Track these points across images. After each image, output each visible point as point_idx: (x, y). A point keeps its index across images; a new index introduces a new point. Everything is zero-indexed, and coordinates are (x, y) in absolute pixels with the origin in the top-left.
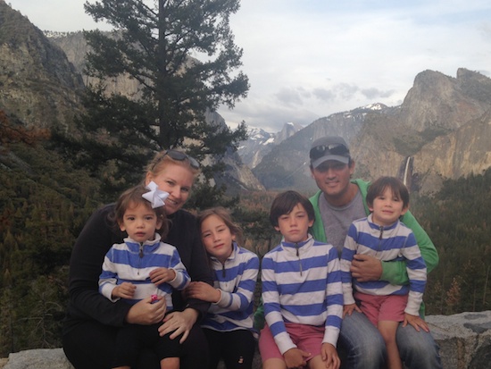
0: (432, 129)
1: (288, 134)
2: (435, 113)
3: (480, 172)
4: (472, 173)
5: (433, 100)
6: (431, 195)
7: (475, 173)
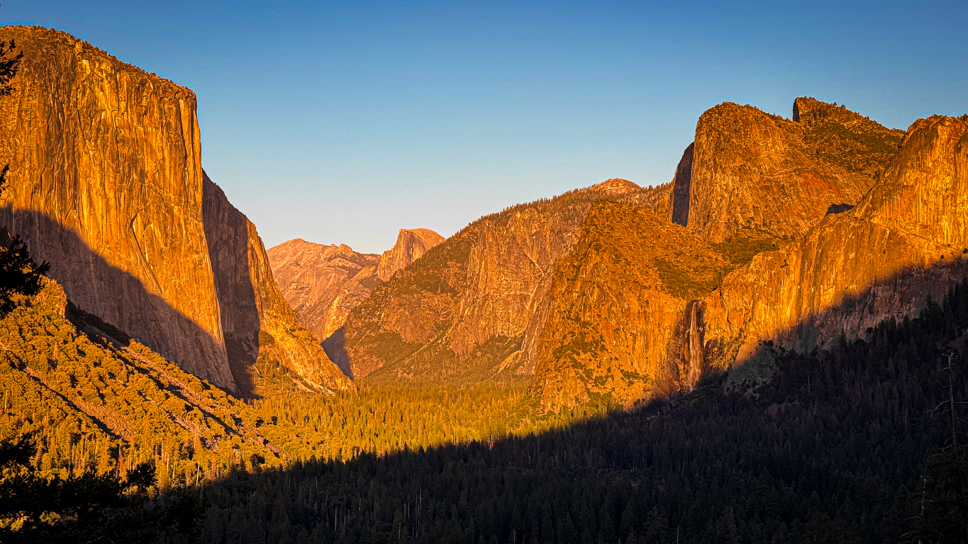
0: (744, 236)
1: (410, 256)
2: (750, 200)
3: (862, 336)
4: (843, 336)
5: (741, 171)
6: (750, 390)
7: (850, 338)
